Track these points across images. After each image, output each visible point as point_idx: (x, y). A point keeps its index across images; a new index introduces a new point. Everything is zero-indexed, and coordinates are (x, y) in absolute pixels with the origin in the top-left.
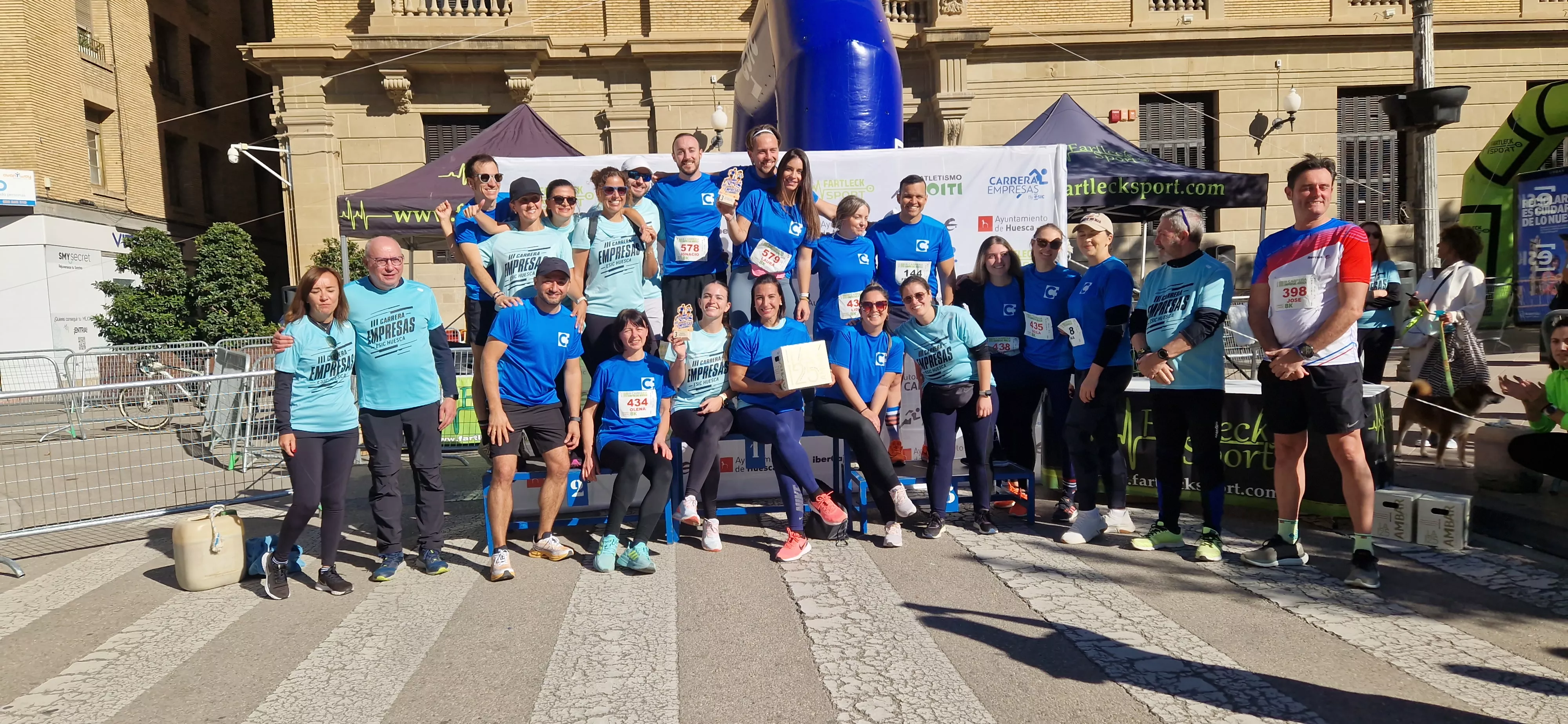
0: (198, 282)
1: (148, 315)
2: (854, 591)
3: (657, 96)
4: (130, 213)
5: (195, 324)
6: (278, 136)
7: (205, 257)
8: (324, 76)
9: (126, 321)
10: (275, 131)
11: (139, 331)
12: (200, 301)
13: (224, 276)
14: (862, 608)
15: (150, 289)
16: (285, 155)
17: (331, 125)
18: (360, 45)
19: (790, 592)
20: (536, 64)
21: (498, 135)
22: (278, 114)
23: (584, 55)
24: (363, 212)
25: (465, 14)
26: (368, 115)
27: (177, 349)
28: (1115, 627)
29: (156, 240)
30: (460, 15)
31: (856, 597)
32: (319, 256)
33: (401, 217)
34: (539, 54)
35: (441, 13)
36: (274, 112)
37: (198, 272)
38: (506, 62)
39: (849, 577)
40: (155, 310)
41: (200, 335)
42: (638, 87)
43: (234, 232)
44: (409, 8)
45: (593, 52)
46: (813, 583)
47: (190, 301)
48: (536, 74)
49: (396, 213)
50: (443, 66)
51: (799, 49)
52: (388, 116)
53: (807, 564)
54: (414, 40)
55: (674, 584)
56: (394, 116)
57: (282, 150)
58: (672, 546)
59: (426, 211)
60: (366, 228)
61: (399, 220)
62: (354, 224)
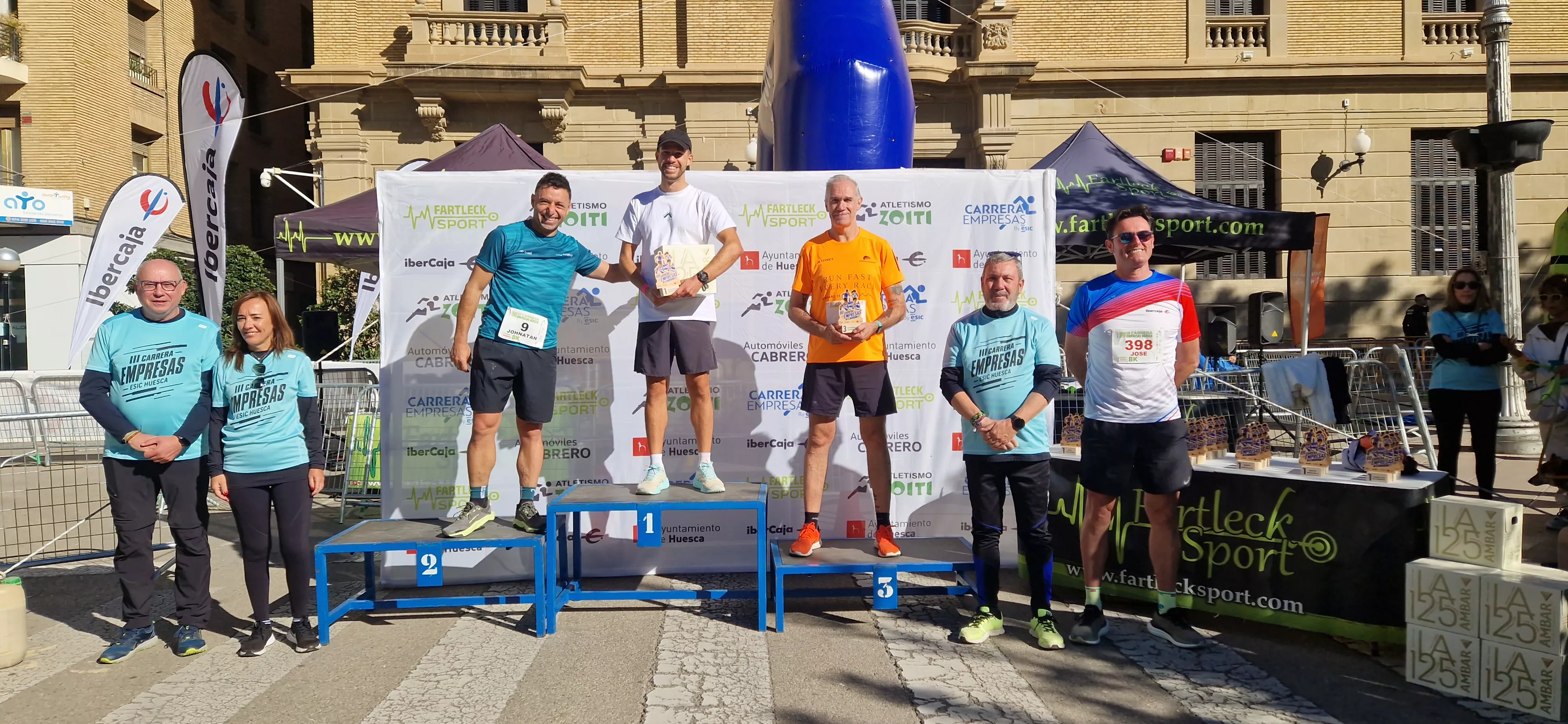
4: (173, 235)
6: (313, 162)
8: (356, 102)
10: (309, 156)
16: (318, 180)
17: (365, 151)
18: (395, 72)
20: (570, 94)
22: (313, 140)
23: (618, 85)
25: (502, 43)
26: (399, 142)
30: (496, 44)
34: (573, 83)
35: (478, 42)
36: (310, 138)
38: (540, 92)
42: (672, 118)
44: (446, 37)
45: (628, 83)
48: (572, 104)
50: (477, 95)
51: (797, 67)
52: (420, 143)
53: (686, 676)
54: (448, 68)
55: (505, 701)
56: (426, 143)
57: (315, 176)
58: (541, 640)
59: (369, 233)
60: (305, 251)
61: (339, 243)
62: (291, 246)
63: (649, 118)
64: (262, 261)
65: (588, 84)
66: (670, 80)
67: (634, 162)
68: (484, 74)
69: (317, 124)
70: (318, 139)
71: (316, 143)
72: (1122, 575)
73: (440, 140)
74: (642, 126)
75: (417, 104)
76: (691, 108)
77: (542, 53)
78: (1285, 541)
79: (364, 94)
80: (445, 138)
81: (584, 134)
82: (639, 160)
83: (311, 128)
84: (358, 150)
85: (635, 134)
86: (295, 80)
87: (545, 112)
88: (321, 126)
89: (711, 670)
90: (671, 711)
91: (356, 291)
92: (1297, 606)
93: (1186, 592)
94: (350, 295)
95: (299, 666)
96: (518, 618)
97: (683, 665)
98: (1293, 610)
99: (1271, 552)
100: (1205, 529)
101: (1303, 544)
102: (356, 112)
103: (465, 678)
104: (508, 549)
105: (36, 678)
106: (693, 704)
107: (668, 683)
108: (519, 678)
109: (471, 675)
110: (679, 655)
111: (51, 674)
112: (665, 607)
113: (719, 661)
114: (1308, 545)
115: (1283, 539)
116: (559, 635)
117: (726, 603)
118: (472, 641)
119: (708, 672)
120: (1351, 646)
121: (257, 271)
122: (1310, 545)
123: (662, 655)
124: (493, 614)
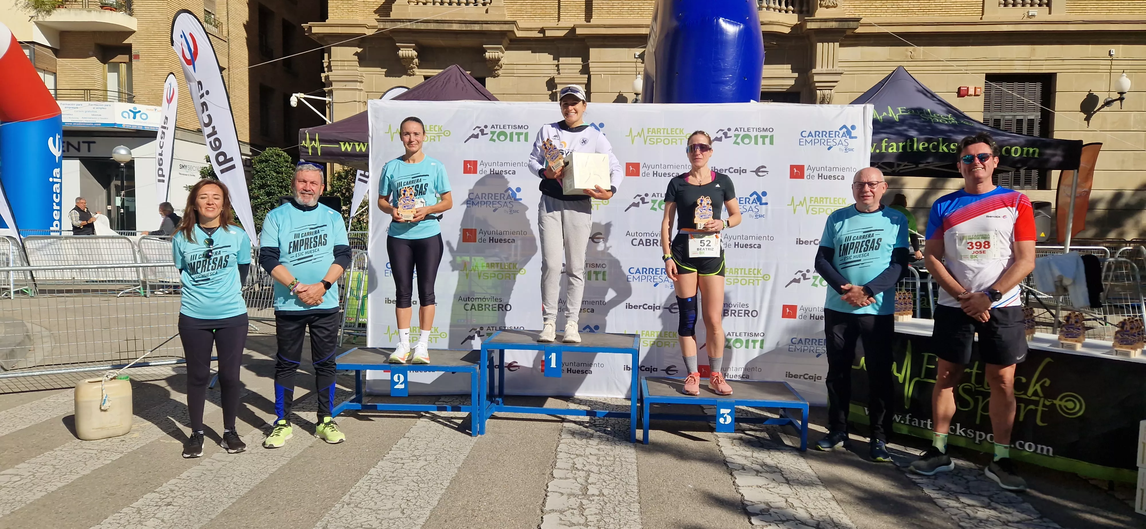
3: (593, 67)
6: (326, 89)
8: (359, 47)
16: (330, 102)
17: (361, 82)
18: (384, 25)
20: (506, 41)
22: (326, 74)
23: (541, 35)
25: (459, 4)
26: (386, 76)
30: (454, 5)
33: (345, 147)
34: (508, 34)
36: (324, 72)
38: (485, 40)
42: (579, 60)
43: (280, 155)
45: (548, 33)
46: (570, 495)
48: (507, 49)
49: (342, 144)
50: (441, 42)
51: (675, 23)
52: (400, 77)
53: (577, 472)
54: (421, 22)
55: (449, 481)
56: (404, 77)
57: (327, 99)
58: (474, 439)
59: (363, 143)
60: (319, 154)
61: (343, 149)
62: (310, 151)
63: (562, 60)
64: (290, 160)
65: (519, 34)
66: (579, 31)
67: (550, 92)
68: (446, 27)
69: (329, 63)
70: (330, 73)
71: (328, 76)
72: (908, 417)
73: (413, 75)
74: (558, 66)
75: (398, 49)
76: (594, 52)
77: (487, 12)
78: (1042, 400)
79: (361, 41)
80: (417, 73)
81: (515, 71)
82: (554, 91)
83: (325, 65)
84: (357, 81)
85: (552, 71)
86: (315, 30)
87: (488, 55)
88: (332, 63)
89: (595, 469)
90: (565, 497)
91: (354, 182)
92: (1048, 450)
93: (958, 433)
94: (350, 185)
95: (310, 447)
96: (460, 422)
97: (574, 464)
98: (1045, 453)
99: (1032, 407)
100: (977, 386)
101: (1057, 402)
102: (356, 54)
103: (422, 463)
104: (453, 373)
105: (138, 444)
106: (581, 493)
107: (564, 476)
108: (459, 465)
109: (426, 460)
110: (572, 456)
111: (148, 442)
112: (563, 420)
113: (600, 462)
114: (1060, 403)
115: (1040, 397)
116: (487, 436)
117: (607, 420)
118: (427, 436)
119: (592, 470)
120: (1091, 482)
121: (287, 166)
122: (1063, 403)
123: (560, 455)
124: (442, 418)
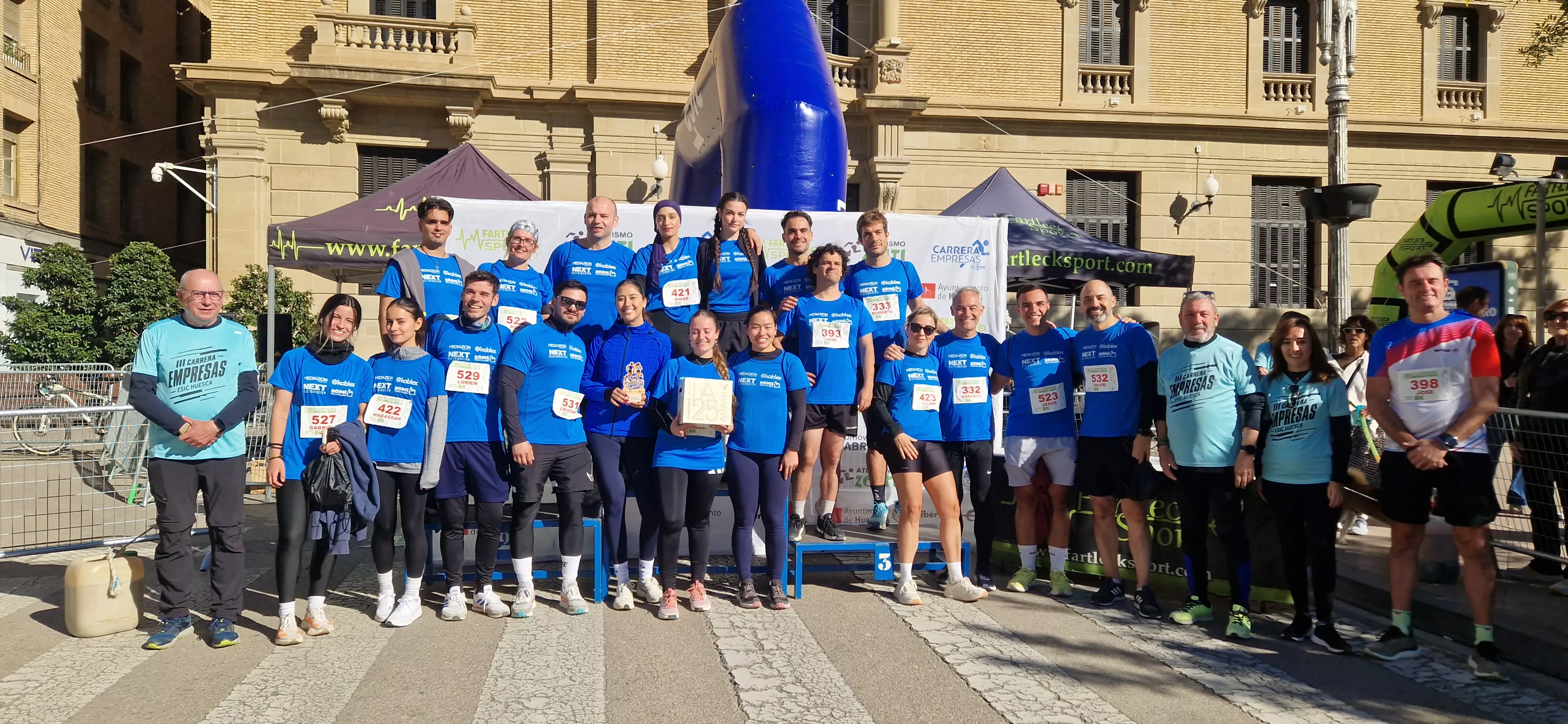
0: (108, 302)
1: (51, 334)
2: (789, 661)
3: (599, 142)
4: (41, 227)
5: (102, 346)
6: (206, 158)
7: (118, 276)
8: (259, 100)
9: (27, 338)
10: (203, 152)
11: (40, 350)
12: (108, 321)
13: (137, 297)
14: (798, 681)
15: (55, 306)
16: (212, 177)
17: (262, 149)
18: (299, 72)
19: (723, 660)
20: (478, 102)
21: (440, 172)
22: (208, 136)
23: (528, 97)
24: (294, 242)
25: (410, 48)
26: (303, 142)
27: (80, 372)
28: (1055, 709)
29: (67, 256)
30: (404, 49)
31: (791, 669)
32: (240, 281)
33: (332, 250)
34: (482, 93)
35: (385, 46)
36: (204, 134)
37: (109, 292)
38: (448, 99)
39: (784, 646)
40: (59, 329)
41: (106, 357)
42: (580, 132)
43: (152, 253)
44: (352, 39)
45: (537, 95)
46: (747, 651)
47: (98, 322)
48: (478, 112)
49: (329, 245)
51: (747, 106)
52: (323, 144)
53: (740, 630)
54: (355, 71)
55: (602, 648)
56: (329, 144)
57: (208, 172)
58: (600, 606)
59: (359, 245)
60: (296, 259)
61: (331, 252)
62: (283, 254)
63: (556, 130)
65: (497, 94)
66: (579, 94)
67: (540, 173)
68: (393, 79)
69: (213, 120)
70: (213, 136)
71: (210, 139)
73: (341, 142)
74: (550, 137)
75: (320, 105)
76: (599, 122)
77: (451, 61)
79: (263, 92)
80: (347, 140)
81: (491, 143)
82: (546, 170)
83: (206, 123)
84: (255, 148)
85: (543, 145)
86: (191, 74)
87: (453, 119)
88: (217, 122)
89: (758, 626)
102: (257, 110)
106: (757, 649)
113: (760, 619)
119: (755, 627)
121: (164, 269)
